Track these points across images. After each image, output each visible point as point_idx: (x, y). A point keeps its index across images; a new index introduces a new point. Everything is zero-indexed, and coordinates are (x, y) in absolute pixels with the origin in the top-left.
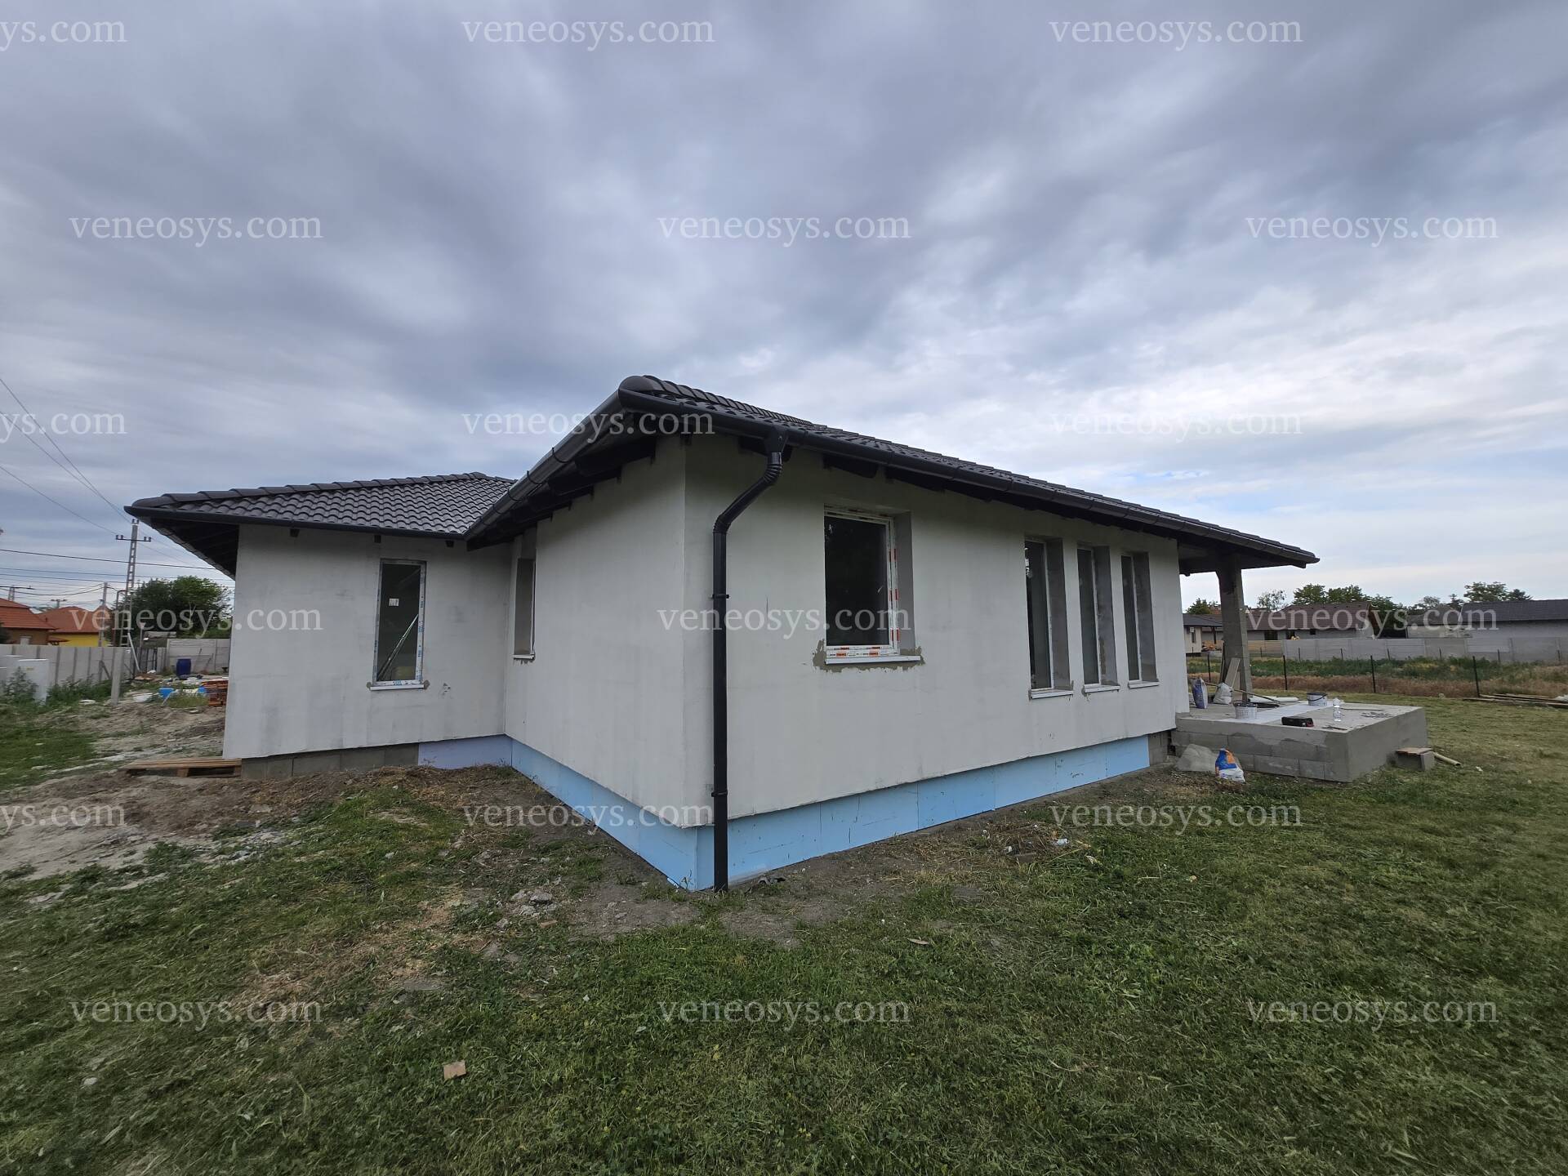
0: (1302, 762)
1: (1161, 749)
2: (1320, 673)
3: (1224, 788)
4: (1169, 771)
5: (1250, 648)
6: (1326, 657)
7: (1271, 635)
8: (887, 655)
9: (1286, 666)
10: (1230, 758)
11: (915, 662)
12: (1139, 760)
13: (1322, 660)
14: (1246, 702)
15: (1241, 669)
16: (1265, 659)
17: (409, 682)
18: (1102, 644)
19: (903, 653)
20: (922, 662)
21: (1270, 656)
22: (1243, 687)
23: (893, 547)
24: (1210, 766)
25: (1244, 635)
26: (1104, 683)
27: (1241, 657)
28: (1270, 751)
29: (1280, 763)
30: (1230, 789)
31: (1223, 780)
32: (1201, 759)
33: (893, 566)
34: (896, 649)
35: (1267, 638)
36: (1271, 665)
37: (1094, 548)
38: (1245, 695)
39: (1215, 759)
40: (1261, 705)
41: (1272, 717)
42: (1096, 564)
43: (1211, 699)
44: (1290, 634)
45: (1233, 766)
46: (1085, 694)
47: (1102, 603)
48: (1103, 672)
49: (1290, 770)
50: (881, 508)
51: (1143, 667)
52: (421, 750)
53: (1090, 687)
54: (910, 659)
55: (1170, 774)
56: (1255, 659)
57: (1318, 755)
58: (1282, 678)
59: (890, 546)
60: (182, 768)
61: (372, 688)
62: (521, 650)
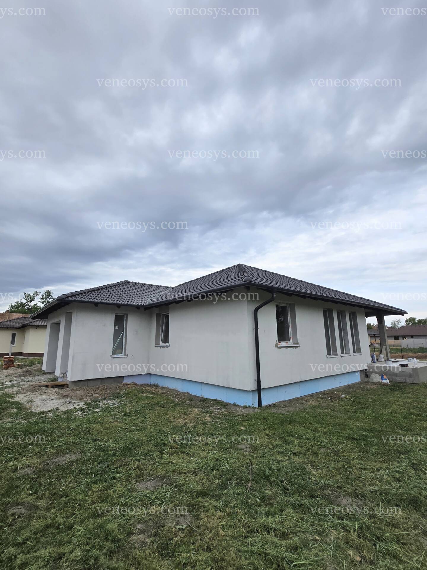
0: (406, 378)
1: (364, 376)
2: (415, 353)
3: (384, 385)
4: (367, 382)
5: (389, 343)
6: (417, 347)
7: (397, 338)
8: (290, 344)
9: (402, 350)
10: (385, 377)
11: (298, 346)
12: (357, 379)
13: (416, 348)
14: (388, 360)
15: (386, 350)
16: (395, 348)
17: (121, 355)
18: (344, 341)
19: (294, 344)
20: (299, 346)
21: (397, 346)
22: (387, 356)
23: (290, 313)
24: (379, 380)
25: (386, 338)
26: (346, 354)
27: (386, 345)
28: (396, 375)
29: (400, 378)
30: (386, 385)
31: (383, 383)
32: (376, 378)
33: (290, 319)
34: (292, 343)
35: (395, 339)
36: (397, 349)
37: (341, 311)
38: (388, 358)
39: (380, 378)
40: (393, 362)
41: (396, 365)
42: (341, 316)
43: (377, 360)
44: (404, 337)
45: (386, 379)
46: (341, 357)
47: (344, 328)
48: (346, 350)
49: (402, 381)
50: (287, 302)
51: (357, 349)
52: (124, 378)
53: (343, 355)
54: (296, 346)
55: (367, 383)
56: (391, 347)
57: (410, 376)
58: (400, 354)
59: (289, 313)
60: (50, 385)
61: (112, 357)
62: (157, 344)
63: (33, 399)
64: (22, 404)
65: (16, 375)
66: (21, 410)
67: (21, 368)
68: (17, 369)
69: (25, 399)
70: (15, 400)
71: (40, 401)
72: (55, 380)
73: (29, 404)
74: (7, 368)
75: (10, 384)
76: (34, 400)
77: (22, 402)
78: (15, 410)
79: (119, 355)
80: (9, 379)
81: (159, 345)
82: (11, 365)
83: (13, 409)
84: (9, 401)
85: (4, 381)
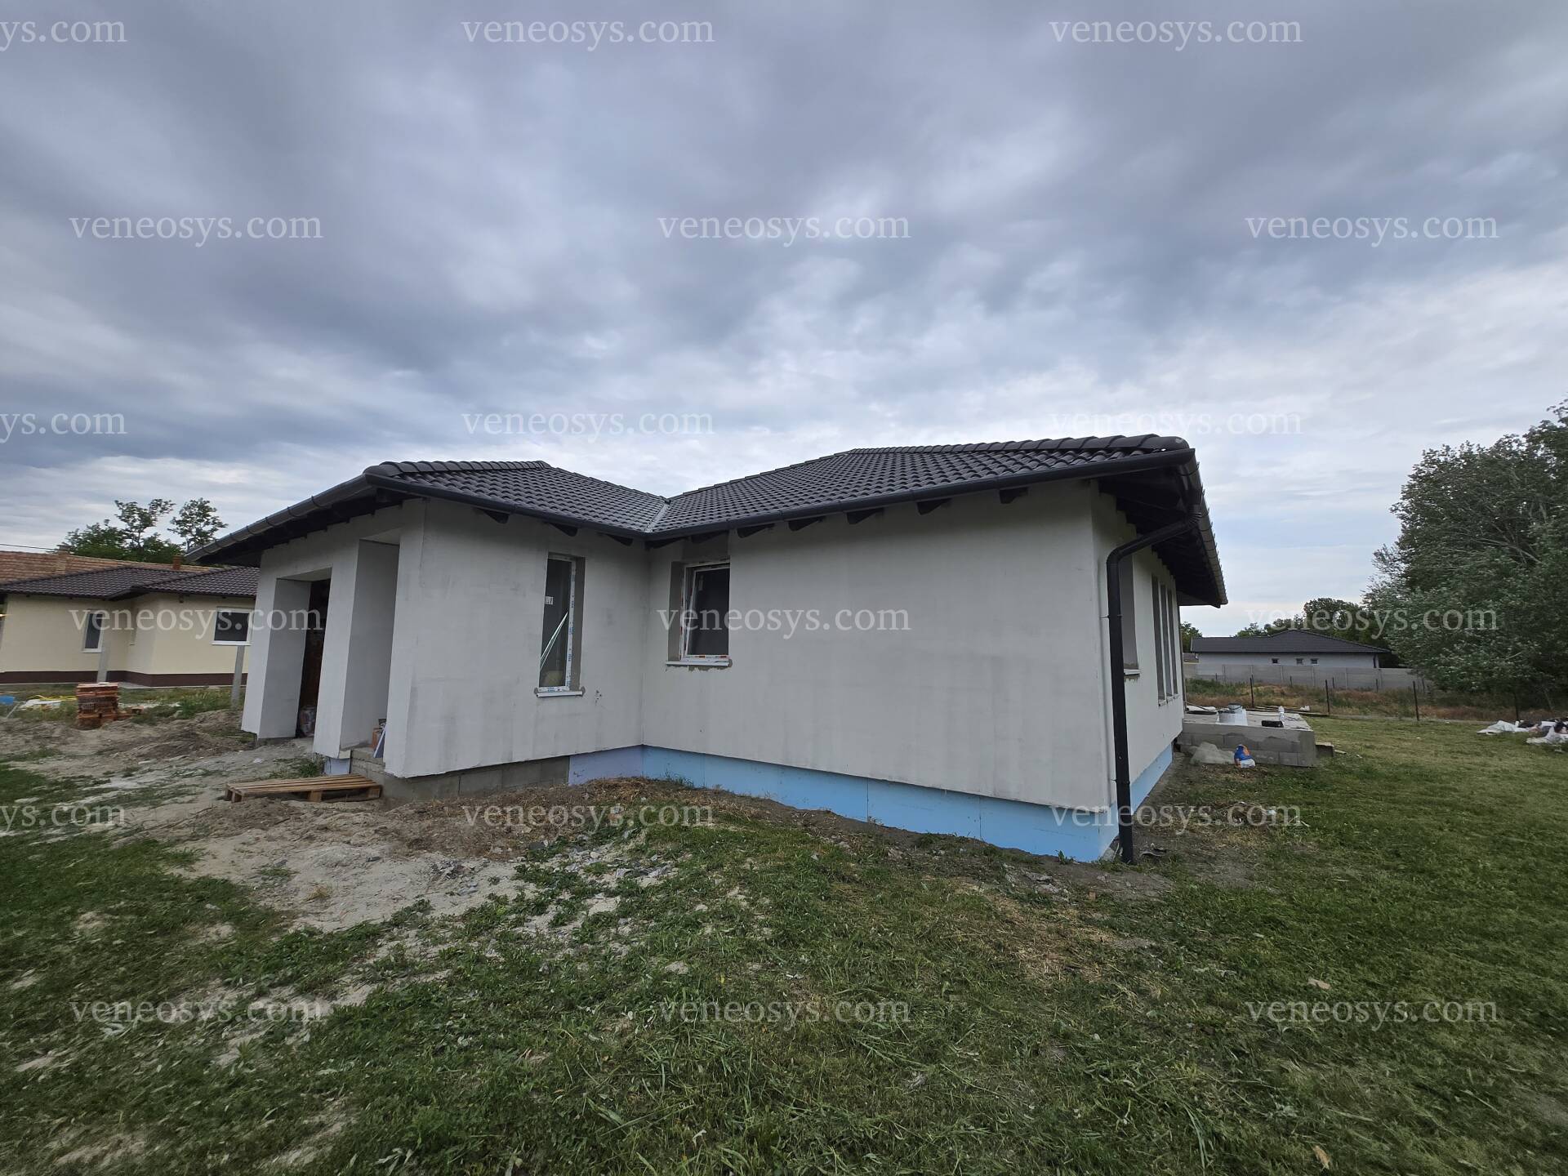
0: (1281, 754)
10: (1246, 752)
11: (1138, 675)
17: (562, 688)
26: (1169, 695)
28: (1257, 746)
29: (1265, 755)
32: (1212, 755)
37: (1163, 584)
39: (1232, 754)
45: (1249, 757)
49: (1272, 760)
51: (1174, 684)
52: (570, 763)
54: (1136, 672)
57: (1293, 748)
60: (316, 791)
61: (539, 695)
62: (674, 656)
63: (284, 862)
64: (241, 892)
65: (145, 751)
66: (256, 927)
67: (153, 724)
68: (137, 726)
69: (250, 865)
70: (204, 873)
71: (322, 870)
72: (314, 767)
73: (273, 886)
74: (95, 724)
75: (129, 784)
76: (291, 865)
77: (235, 878)
78: (226, 930)
79: (558, 690)
80: (118, 762)
81: (678, 659)
82: (109, 711)
83: (213, 923)
84: (178, 881)
85: (98, 774)
